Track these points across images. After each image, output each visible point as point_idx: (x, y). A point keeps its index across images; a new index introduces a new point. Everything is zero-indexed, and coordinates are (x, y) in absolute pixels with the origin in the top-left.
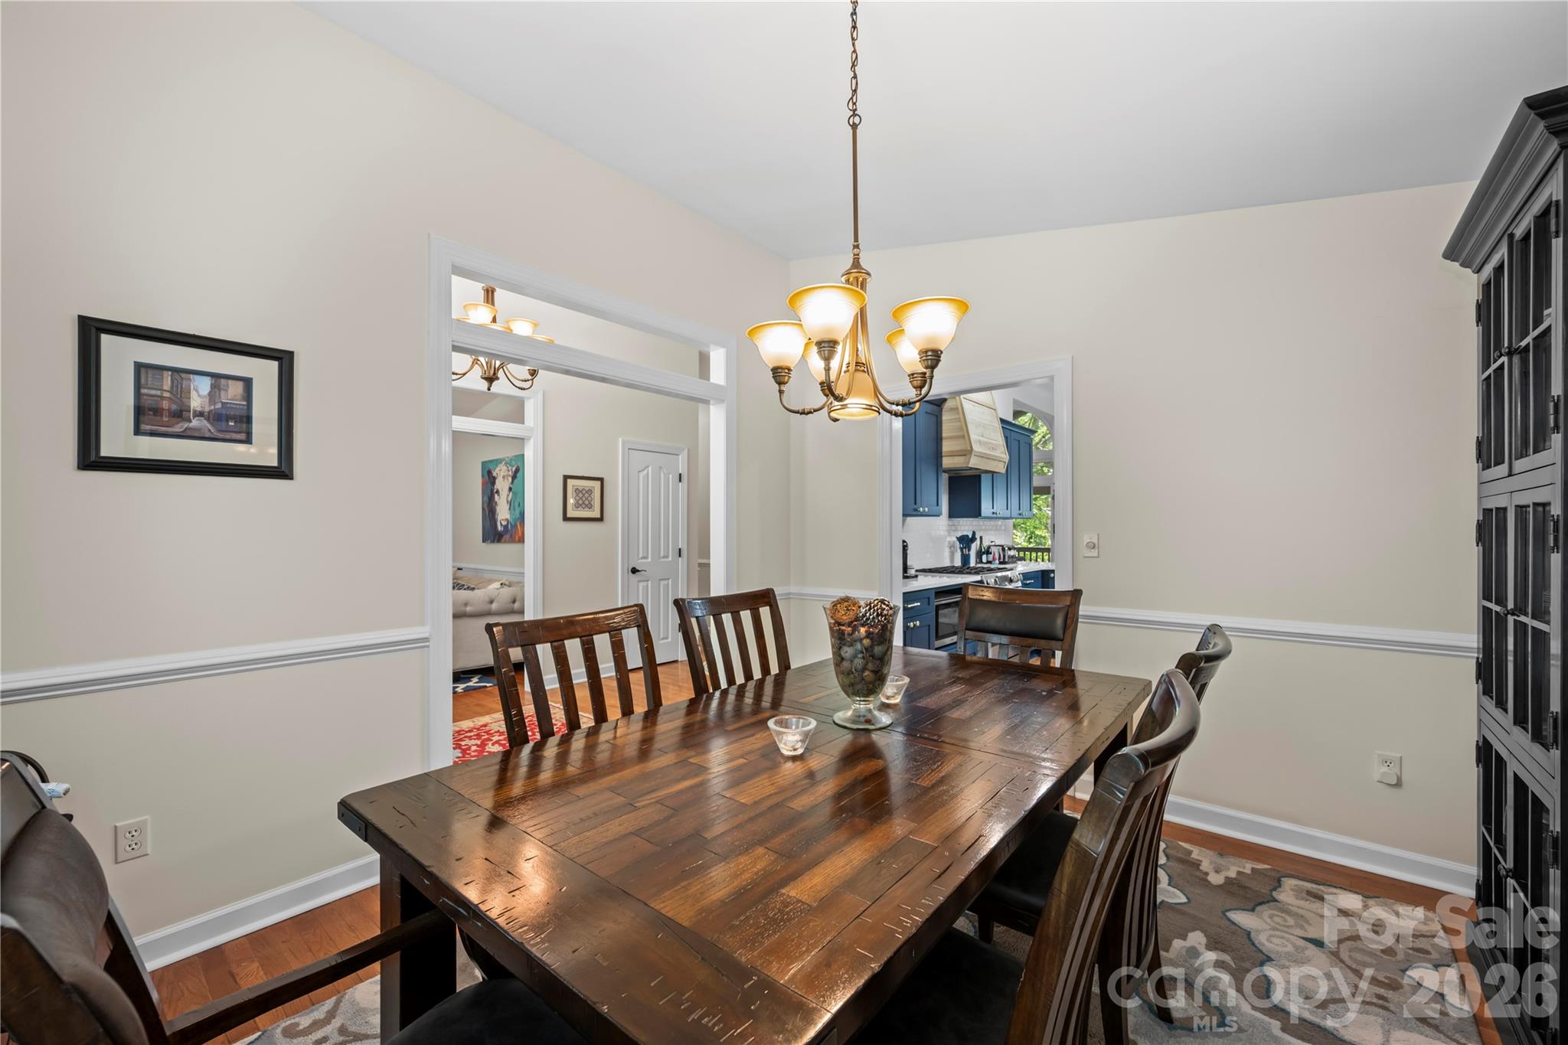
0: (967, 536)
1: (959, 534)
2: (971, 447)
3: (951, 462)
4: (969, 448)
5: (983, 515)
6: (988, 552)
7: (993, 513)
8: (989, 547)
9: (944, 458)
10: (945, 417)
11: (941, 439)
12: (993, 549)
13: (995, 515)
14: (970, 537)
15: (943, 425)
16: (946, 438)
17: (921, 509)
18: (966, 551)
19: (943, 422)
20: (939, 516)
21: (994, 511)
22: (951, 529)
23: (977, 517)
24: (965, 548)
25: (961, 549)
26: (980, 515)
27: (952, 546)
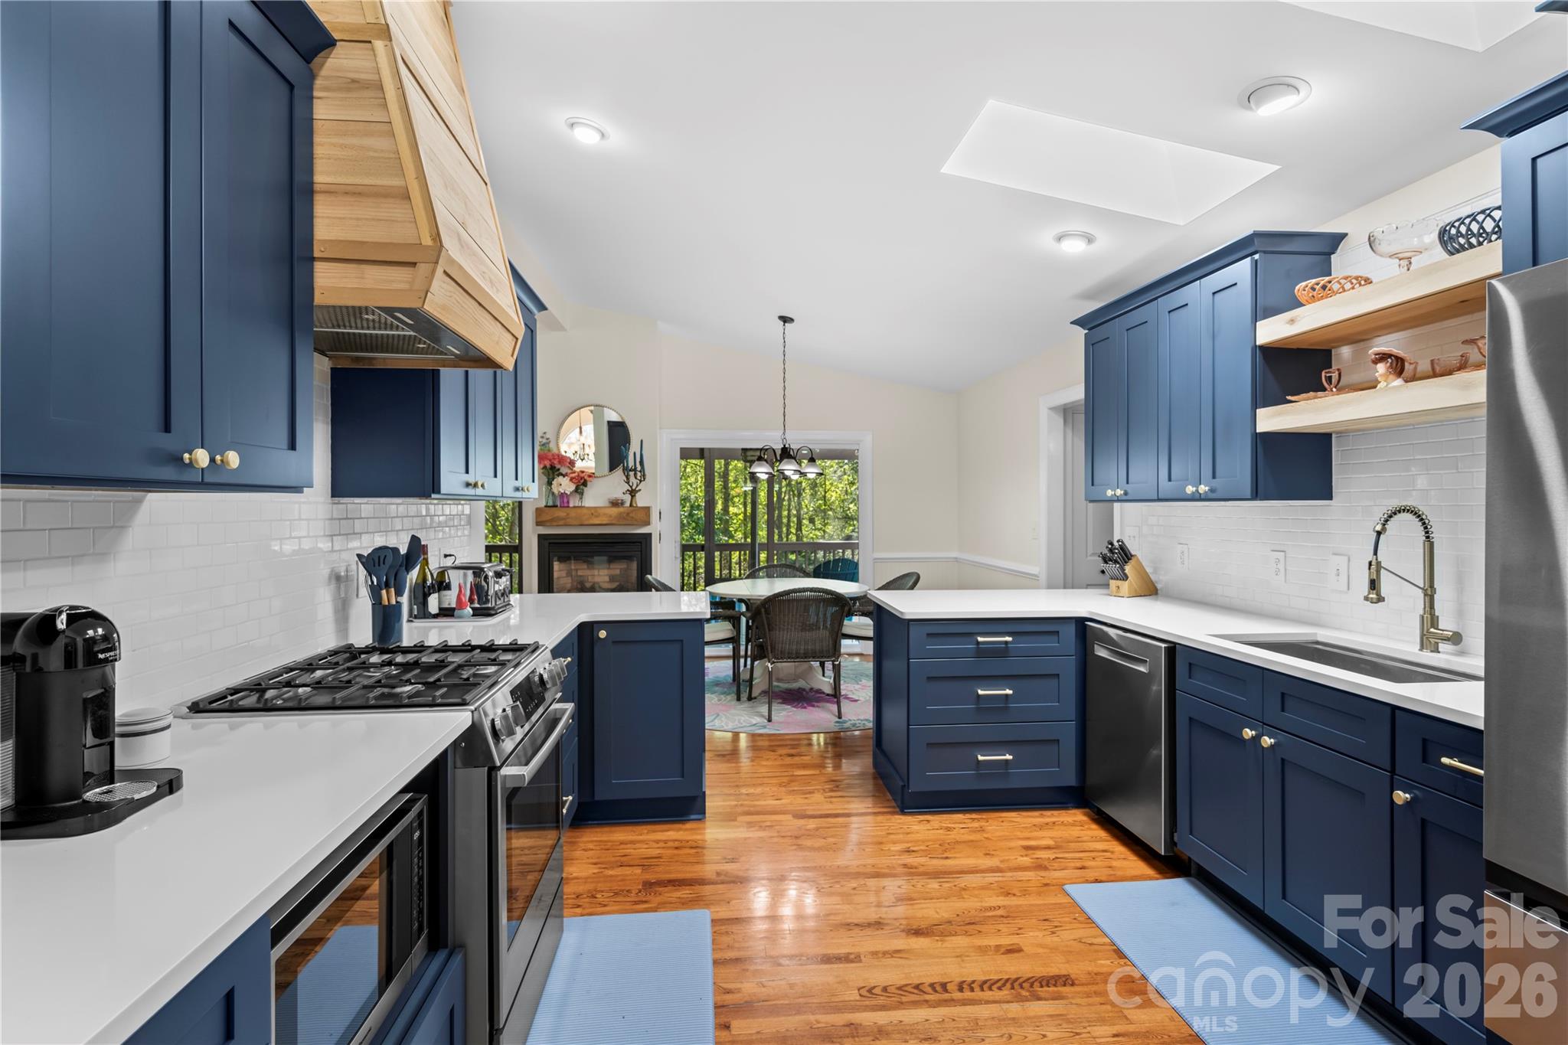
0: (395, 550)
1: (367, 545)
2: (437, 237)
3: (352, 283)
4: (427, 241)
5: (444, 489)
6: (442, 585)
7: (468, 485)
8: (442, 572)
9: (319, 267)
10: (322, 110)
11: (309, 191)
12: (455, 578)
13: (470, 491)
14: (403, 550)
15: (318, 139)
16: (331, 191)
17: (202, 457)
18: (388, 597)
19: (317, 126)
20: (296, 489)
21: (470, 478)
22: (342, 528)
23: (428, 496)
24: (387, 586)
25: (375, 592)
26: (435, 487)
27: (339, 579)
